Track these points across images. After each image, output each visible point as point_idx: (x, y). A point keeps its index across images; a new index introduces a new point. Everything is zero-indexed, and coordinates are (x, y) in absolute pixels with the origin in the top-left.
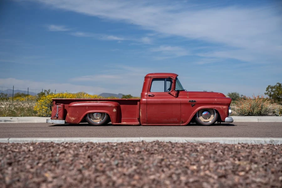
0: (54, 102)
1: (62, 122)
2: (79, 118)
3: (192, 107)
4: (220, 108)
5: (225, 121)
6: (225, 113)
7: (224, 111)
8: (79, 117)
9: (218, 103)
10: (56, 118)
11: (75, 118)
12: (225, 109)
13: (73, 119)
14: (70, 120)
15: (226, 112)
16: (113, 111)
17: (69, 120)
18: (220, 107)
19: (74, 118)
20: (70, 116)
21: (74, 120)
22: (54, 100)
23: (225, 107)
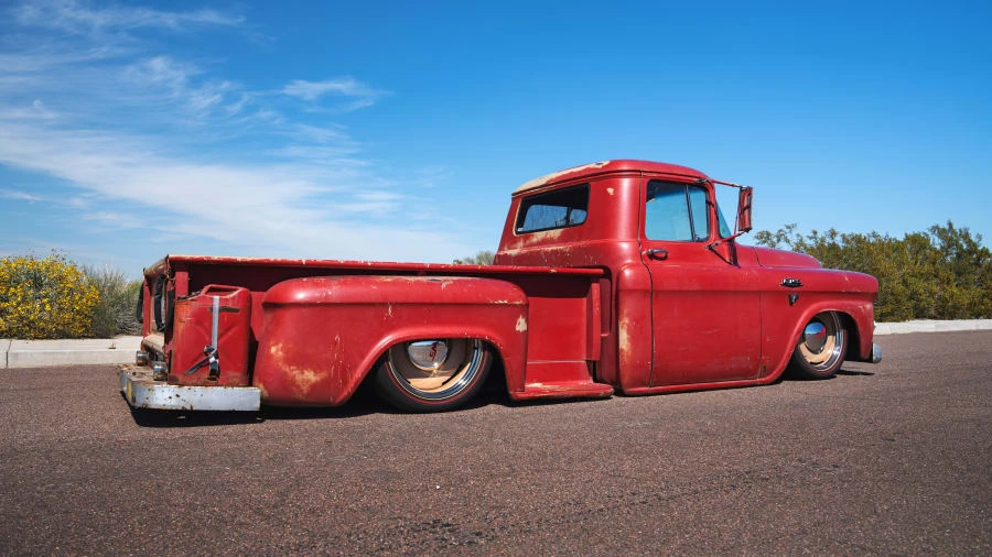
0: (182, 277)
1: (246, 397)
2: (344, 371)
3: (791, 305)
7: (868, 320)
8: (344, 368)
9: (854, 290)
10: (205, 375)
11: (324, 374)
13: (311, 376)
14: (293, 382)
17: (286, 382)
18: (859, 304)
19: (316, 369)
20: (289, 360)
21: (314, 386)
22: (176, 264)
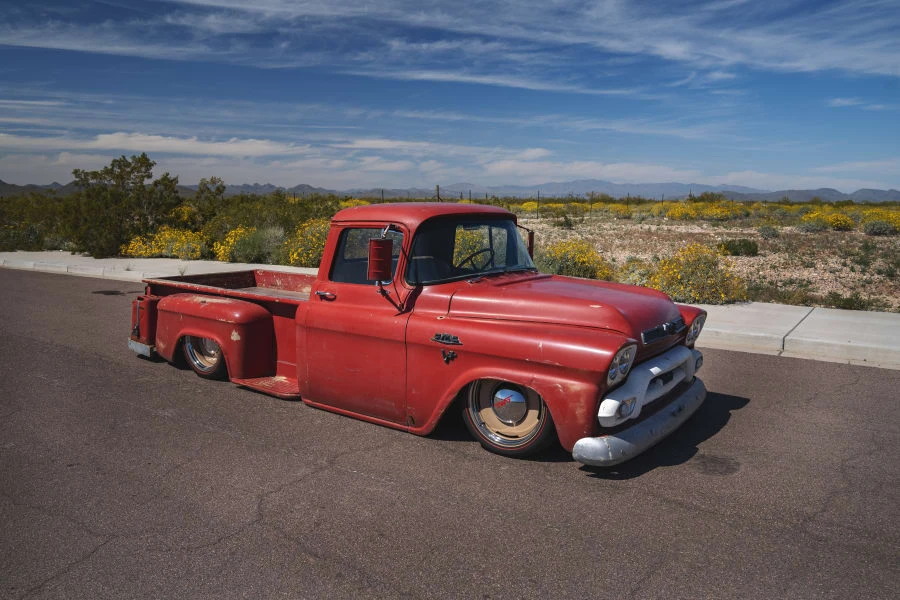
3: (447, 362)
4: (552, 389)
5: (575, 455)
6: (574, 416)
7: (571, 405)
9: (547, 361)
11: (165, 346)
12: (577, 395)
13: (162, 345)
15: (580, 411)
16: (232, 338)
18: (558, 381)
20: (158, 336)
21: (163, 351)
23: (576, 385)
